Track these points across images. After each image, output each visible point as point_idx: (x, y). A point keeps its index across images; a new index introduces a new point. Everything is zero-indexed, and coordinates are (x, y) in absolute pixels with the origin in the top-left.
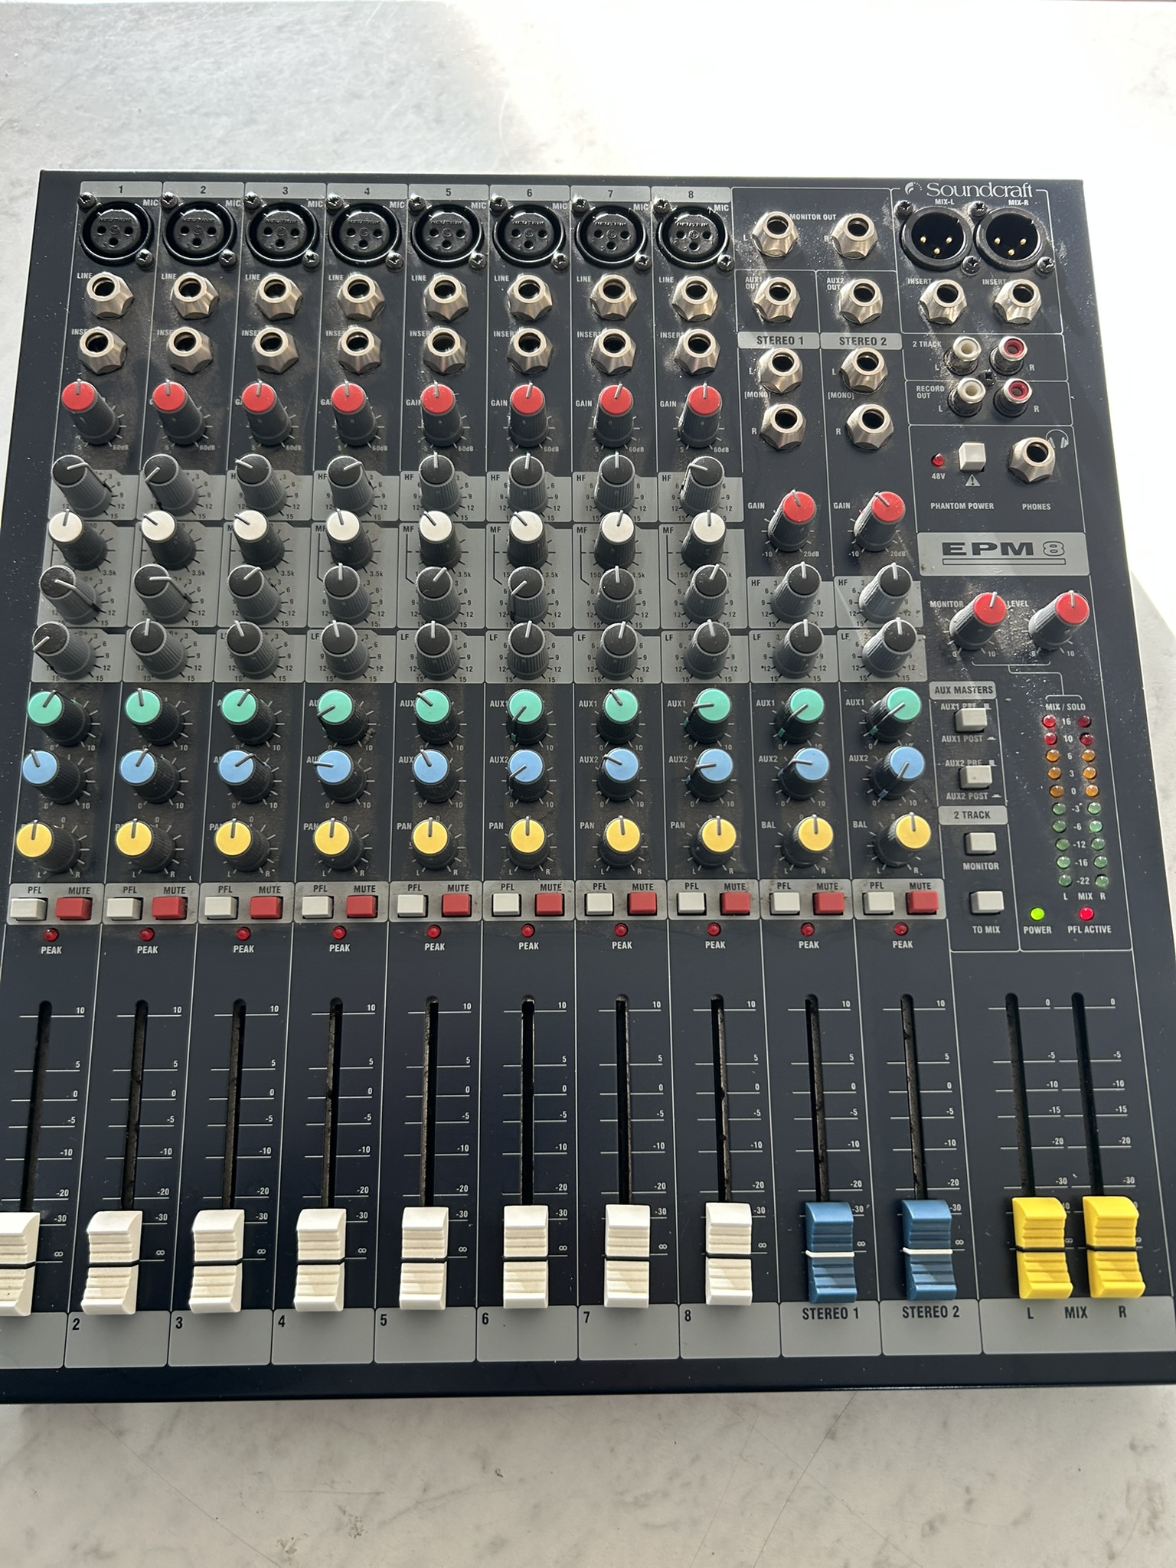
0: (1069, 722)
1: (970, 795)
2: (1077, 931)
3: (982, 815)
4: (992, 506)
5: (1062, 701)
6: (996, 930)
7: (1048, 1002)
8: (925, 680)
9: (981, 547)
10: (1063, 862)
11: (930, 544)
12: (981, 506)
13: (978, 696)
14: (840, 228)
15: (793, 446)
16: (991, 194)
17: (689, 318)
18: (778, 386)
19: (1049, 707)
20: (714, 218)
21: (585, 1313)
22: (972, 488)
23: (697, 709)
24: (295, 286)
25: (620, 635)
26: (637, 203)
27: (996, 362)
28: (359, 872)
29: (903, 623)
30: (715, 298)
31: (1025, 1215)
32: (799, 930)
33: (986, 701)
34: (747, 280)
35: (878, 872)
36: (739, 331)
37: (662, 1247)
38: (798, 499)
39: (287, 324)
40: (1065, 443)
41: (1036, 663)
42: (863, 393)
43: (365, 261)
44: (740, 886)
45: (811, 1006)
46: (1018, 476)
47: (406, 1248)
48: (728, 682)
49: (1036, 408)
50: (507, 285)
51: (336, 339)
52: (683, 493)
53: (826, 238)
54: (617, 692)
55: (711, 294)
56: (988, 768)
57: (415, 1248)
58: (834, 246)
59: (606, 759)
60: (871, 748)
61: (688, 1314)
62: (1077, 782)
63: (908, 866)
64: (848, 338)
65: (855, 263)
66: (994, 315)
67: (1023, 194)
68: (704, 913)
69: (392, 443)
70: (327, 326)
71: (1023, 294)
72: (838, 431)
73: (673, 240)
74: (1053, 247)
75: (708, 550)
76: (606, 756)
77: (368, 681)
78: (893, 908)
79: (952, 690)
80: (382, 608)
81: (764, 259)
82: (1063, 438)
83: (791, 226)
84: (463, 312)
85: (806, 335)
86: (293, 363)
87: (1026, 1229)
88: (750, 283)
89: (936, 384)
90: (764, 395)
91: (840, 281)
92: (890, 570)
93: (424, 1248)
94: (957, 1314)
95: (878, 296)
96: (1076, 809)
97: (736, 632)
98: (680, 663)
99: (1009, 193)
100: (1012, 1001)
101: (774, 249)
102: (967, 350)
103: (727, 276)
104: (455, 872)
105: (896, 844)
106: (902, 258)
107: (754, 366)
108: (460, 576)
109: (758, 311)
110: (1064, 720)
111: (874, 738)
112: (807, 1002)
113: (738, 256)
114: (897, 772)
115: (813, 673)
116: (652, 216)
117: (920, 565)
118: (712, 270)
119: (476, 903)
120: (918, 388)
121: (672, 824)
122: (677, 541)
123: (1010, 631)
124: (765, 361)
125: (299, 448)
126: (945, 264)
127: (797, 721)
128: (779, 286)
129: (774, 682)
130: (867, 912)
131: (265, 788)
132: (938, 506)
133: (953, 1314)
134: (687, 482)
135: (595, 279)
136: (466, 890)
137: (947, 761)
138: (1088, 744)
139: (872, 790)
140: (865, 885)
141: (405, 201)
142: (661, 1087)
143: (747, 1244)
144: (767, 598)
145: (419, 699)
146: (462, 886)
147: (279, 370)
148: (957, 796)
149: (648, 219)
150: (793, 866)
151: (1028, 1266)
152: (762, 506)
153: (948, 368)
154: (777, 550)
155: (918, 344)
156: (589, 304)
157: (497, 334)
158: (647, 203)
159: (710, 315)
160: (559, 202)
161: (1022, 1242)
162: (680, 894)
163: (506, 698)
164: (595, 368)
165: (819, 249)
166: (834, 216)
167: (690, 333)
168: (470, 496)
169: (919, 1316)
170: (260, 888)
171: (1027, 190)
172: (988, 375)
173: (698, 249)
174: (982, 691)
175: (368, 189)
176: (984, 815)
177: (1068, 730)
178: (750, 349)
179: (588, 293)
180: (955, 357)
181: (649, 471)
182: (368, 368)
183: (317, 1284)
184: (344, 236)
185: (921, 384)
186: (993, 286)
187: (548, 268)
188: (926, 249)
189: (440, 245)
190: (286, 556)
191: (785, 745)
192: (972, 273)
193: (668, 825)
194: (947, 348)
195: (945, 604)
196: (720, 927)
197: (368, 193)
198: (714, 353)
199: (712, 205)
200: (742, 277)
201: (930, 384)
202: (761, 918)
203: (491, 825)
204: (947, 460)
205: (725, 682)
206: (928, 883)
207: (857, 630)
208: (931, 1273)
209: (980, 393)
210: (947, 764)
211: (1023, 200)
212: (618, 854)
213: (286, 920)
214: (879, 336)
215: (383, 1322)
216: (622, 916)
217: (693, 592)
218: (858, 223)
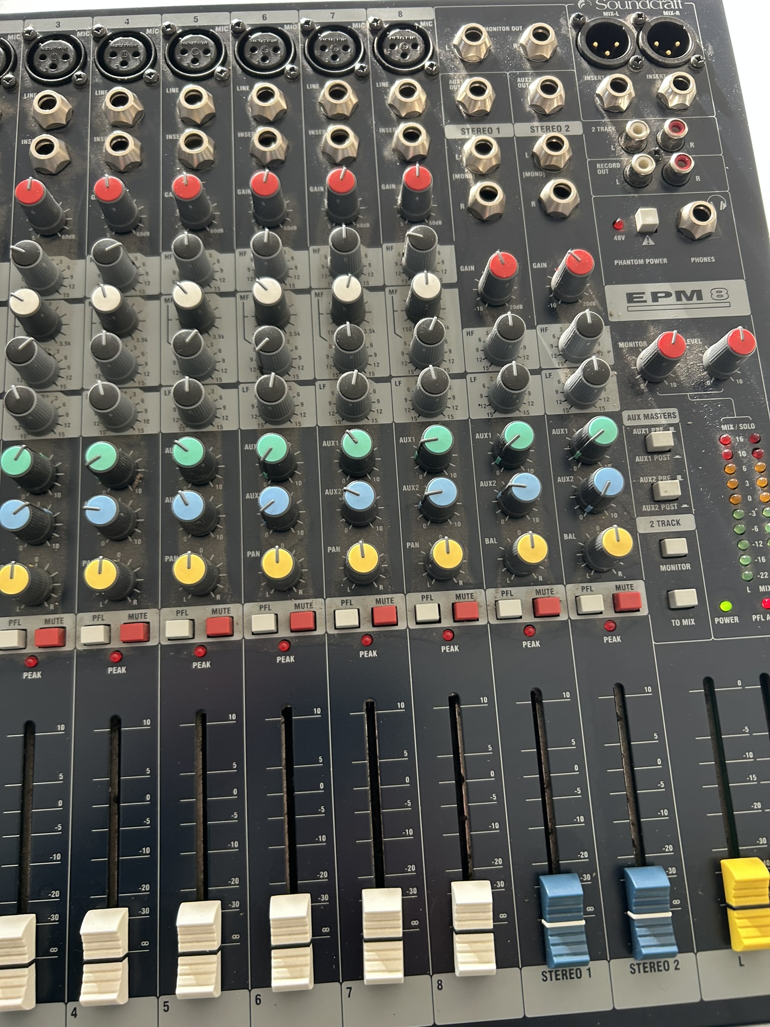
0: (742, 440)
1: (663, 506)
2: (760, 619)
3: (674, 523)
4: (665, 260)
5: (735, 422)
6: (691, 622)
7: (739, 683)
8: (618, 409)
9: (659, 295)
10: (745, 560)
11: (615, 294)
12: (657, 261)
13: (664, 421)
14: (526, 36)
15: (497, 217)
16: (648, 7)
17: (403, 115)
18: (481, 170)
19: (724, 427)
20: (420, 32)
21: (348, 988)
22: (648, 246)
23: (423, 443)
24: (65, 99)
25: (353, 382)
26: (355, 22)
27: (662, 141)
28: (132, 602)
29: (598, 361)
30: (423, 97)
31: (733, 877)
32: (522, 632)
33: (671, 425)
34: (450, 82)
35: (588, 577)
36: (446, 124)
37: (415, 923)
38: (501, 258)
39: (60, 133)
40: (723, 206)
41: (711, 391)
42: (552, 171)
43: (126, 78)
44: (469, 595)
45: (536, 697)
46: (686, 236)
47: (182, 943)
48: (450, 419)
49: (698, 178)
50: (247, 93)
51: (102, 144)
52: (404, 259)
53: (515, 46)
54: (353, 432)
55: (420, 94)
56: (677, 482)
57: (190, 942)
58: (522, 52)
59: (345, 491)
60: (575, 469)
61: (440, 984)
62: (752, 490)
63: (614, 570)
64: (537, 127)
65: (540, 65)
66: (658, 103)
67: (674, 7)
68: (439, 621)
69: (154, 230)
70: (95, 133)
71: (681, 84)
72: (533, 204)
73: (386, 52)
74: (703, 48)
75: (427, 306)
76: (345, 488)
77: (136, 433)
78: (602, 609)
79: (642, 417)
80: (147, 369)
81: (464, 65)
82: (722, 202)
83: (485, 37)
84: (211, 117)
85: (502, 126)
86: (66, 165)
87: (735, 889)
88: (453, 84)
89: (612, 162)
90: (469, 176)
91: (528, 80)
92: (585, 315)
93: (198, 942)
94: (678, 967)
95: (561, 90)
96: (752, 513)
97: (455, 376)
98: (409, 405)
99: (663, 6)
100: (709, 683)
101: (472, 56)
102: (638, 131)
103: (434, 80)
104: (218, 597)
105: (603, 553)
106: (579, 59)
107: (460, 153)
108: (215, 338)
109: (461, 108)
110: (737, 438)
111: (578, 461)
112: (533, 693)
113: (442, 63)
114: (600, 490)
115: (523, 408)
116: (368, 32)
117: (609, 313)
118: (421, 75)
119: (237, 624)
120: (598, 166)
121: (408, 544)
122: (401, 301)
123: (688, 365)
124: (469, 147)
125: (73, 237)
126: (614, 63)
127: (511, 450)
128: (477, 85)
129: (490, 417)
130: (580, 613)
131: (46, 532)
132: (620, 262)
133: (674, 968)
134: (406, 249)
135: (322, 86)
136: (228, 613)
137: (641, 478)
138: (759, 457)
139: (578, 506)
140: (577, 589)
141: (159, 28)
142: (407, 780)
143: (489, 919)
144: (481, 346)
145: (176, 446)
146: (225, 609)
147: (54, 172)
148: (651, 507)
149: (365, 35)
150: (514, 575)
151: (738, 922)
152: (472, 268)
153: (622, 148)
154: (487, 305)
155: (596, 129)
156: (318, 107)
157: (241, 135)
158: (364, 22)
159: (421, 112)
160: (290, 24)
161: (732, 900)
162: (417, 606)
163: (255, 441)
164: (325, 159)
165: (509, 55)
166: (521, 27)
167: (403, 126)
168: (222, 270)
169: (645, 972)
170: (46, 620)
171: (678, 3)
172: (656, 152)
173: (408, 57)
174: (667, 417)
175: (128, 20)
176: (675, 522)
177: (742, 446)
178: (455, 139)
179: (316, 98)
180: (628, 138)
181: (374, 242)
182: (130, 167)
183: (101, 981)
184: (107, 58)
185: (600, 162)
186: (655, 80)
187: (282, 78)
188: (599, 52)
189: (189, 62)
190: (64, 329)
191: (501, 471)
192: (637, 69)
193: (405, 545)
194: (621, 131)
195: (631, 345)
196: (453, 632)
197: (128, 23)
198: (425, 143)
199: (418, 22)
200: (446, 80)
201: (608, 162)
202: (488, 622)
203: (249, 553)
204: (625, 224)
205: (448, 419)
206: (631, 585)
207: (558, 370)
208: (655, 935)
209: (651, 167)
210: (642, 480)
211: (674, 10)
212: (360, 575)
213: (69, 647)
214: (563, 124)
215: (166, 1008)
216: (367, 628)
217: (416, 342)
218: (540, 31)
